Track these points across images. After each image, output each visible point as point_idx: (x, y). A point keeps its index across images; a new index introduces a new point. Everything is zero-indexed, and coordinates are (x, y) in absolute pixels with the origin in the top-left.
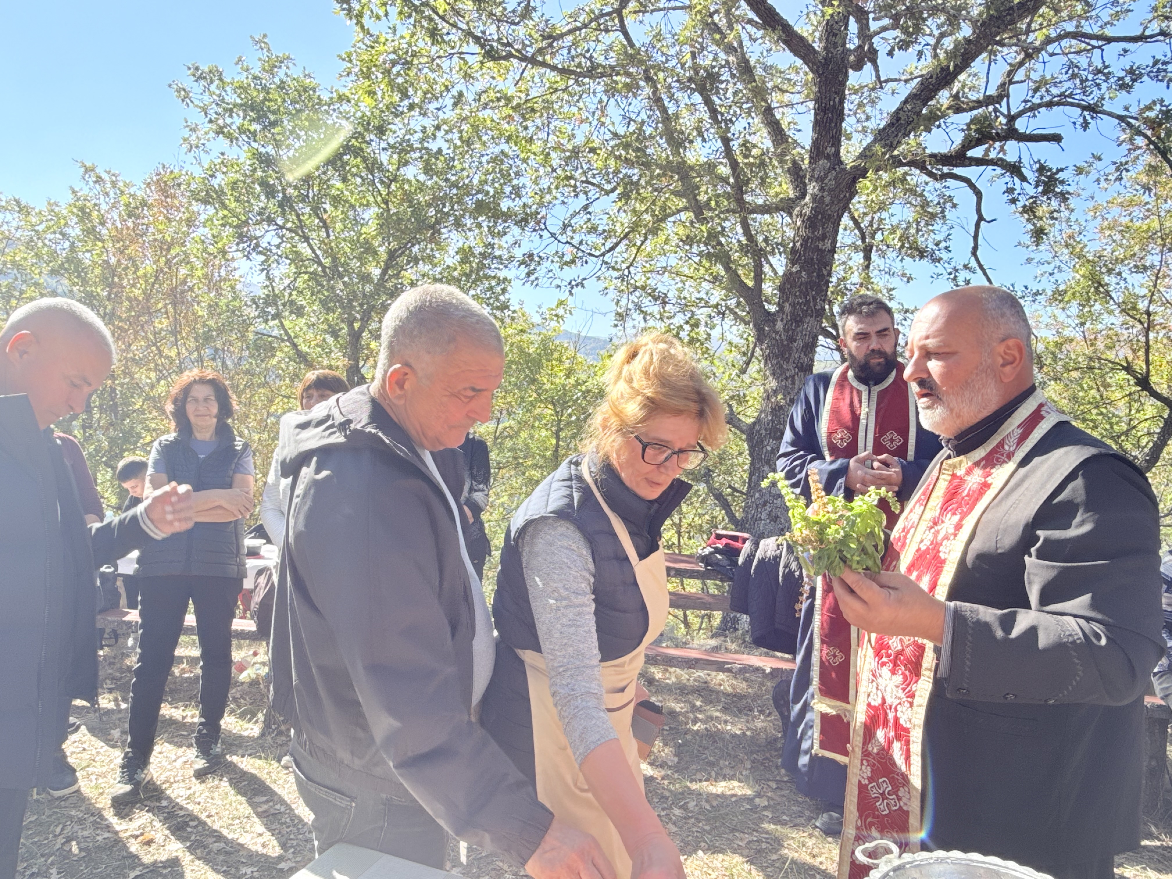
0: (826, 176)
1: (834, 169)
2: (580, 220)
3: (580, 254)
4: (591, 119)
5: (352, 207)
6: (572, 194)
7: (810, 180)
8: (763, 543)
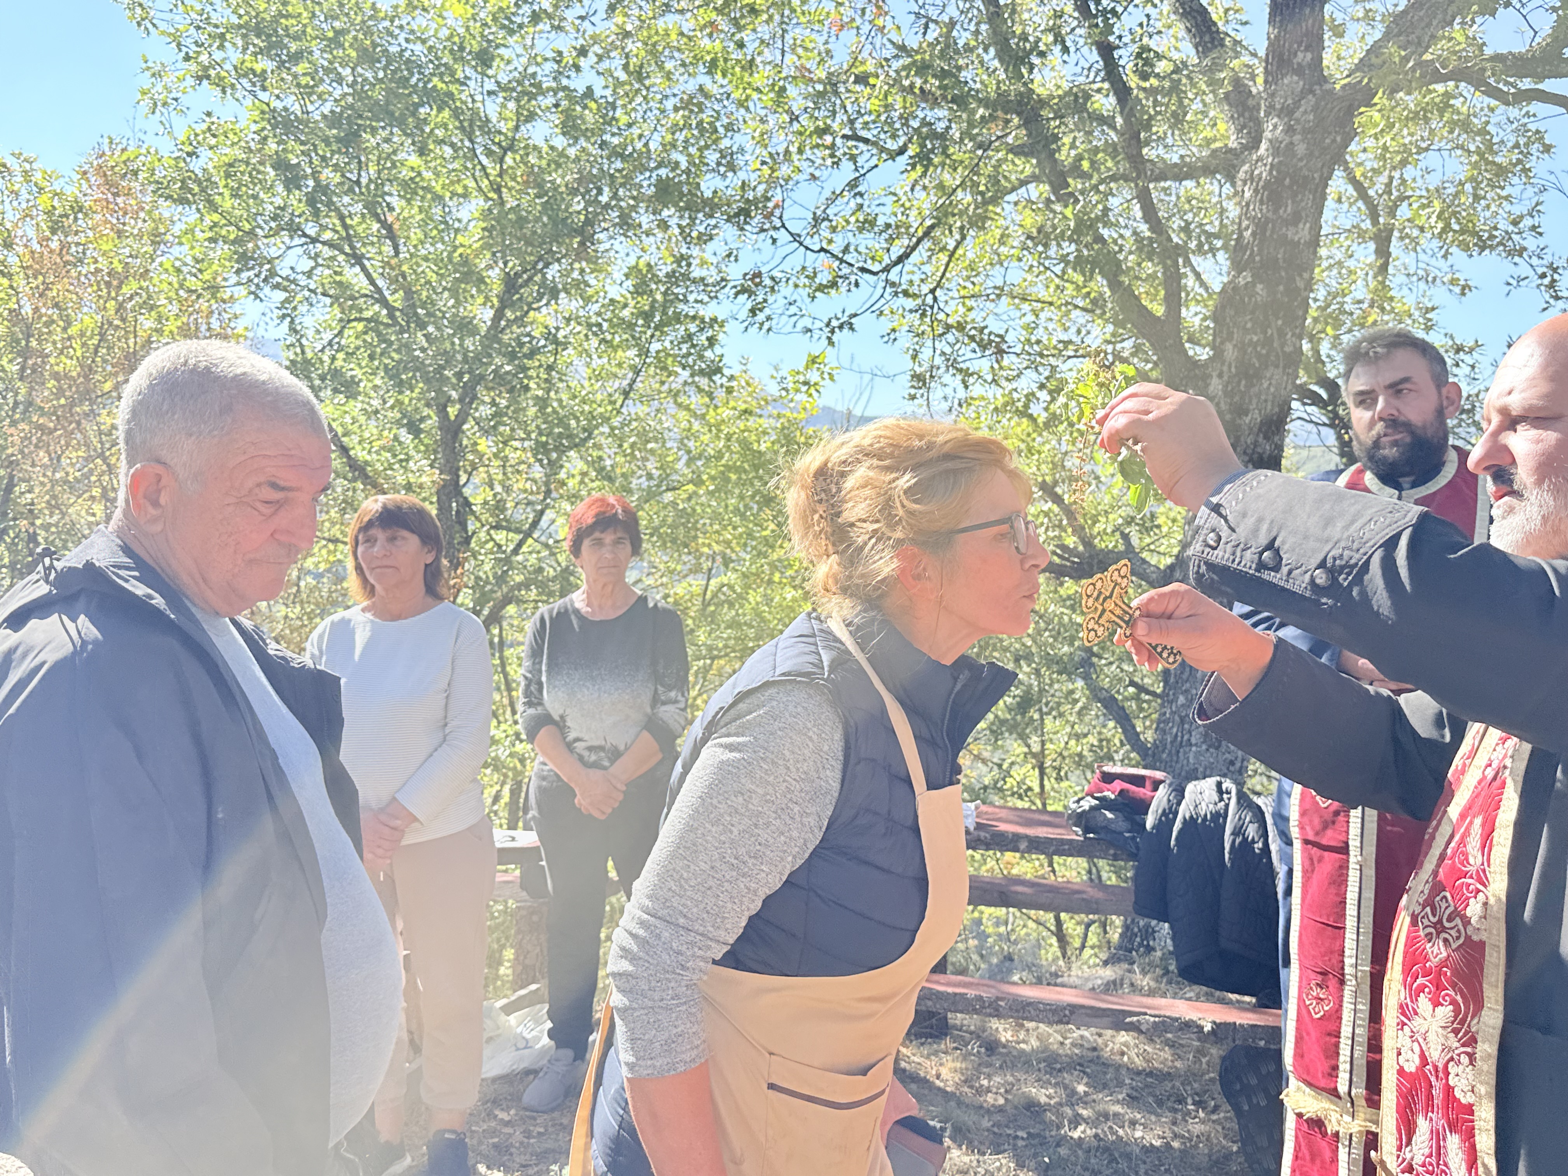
0: (1297, 104)
1: (1312, 91)
2: (845, 206)
3: (846, 270)
4: (859, 21)
5: (439, 198)
6: (829, 162)
7: (1267, 114)
8: (1190, 788)
